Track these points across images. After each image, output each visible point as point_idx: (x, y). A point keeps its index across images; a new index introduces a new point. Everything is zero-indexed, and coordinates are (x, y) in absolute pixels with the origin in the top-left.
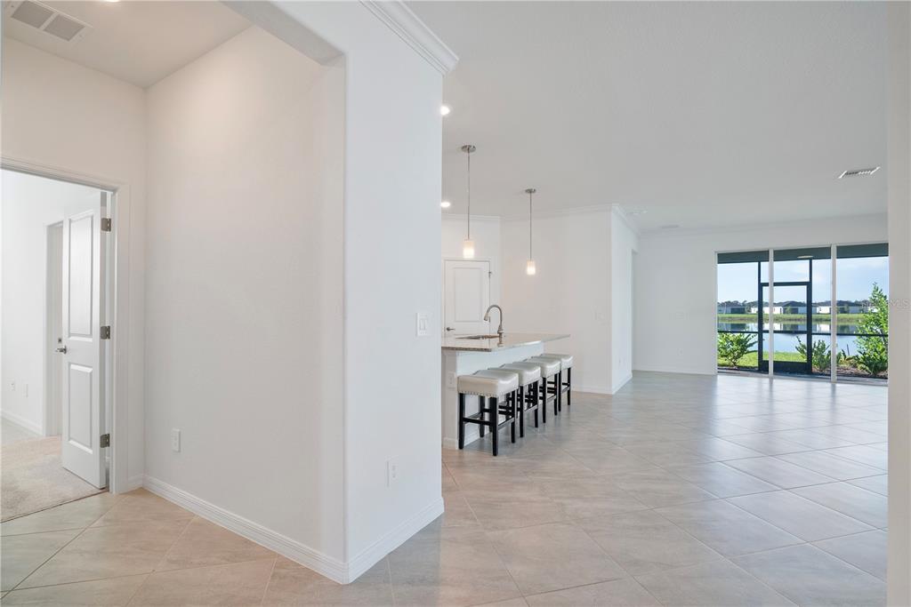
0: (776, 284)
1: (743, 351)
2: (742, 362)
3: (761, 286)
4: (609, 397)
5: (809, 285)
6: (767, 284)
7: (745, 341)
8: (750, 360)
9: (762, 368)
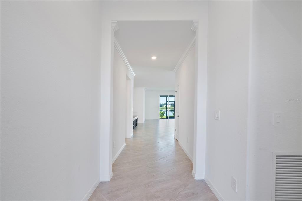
0: (169, 101)
1: (163, 115)
2: (163, 117)
3: (167, 101)
4: (143, 123)
5: (174, 101)
6: (168, 101)
7: (164, 113)
8: (165, 117)
9: (167, 118)
